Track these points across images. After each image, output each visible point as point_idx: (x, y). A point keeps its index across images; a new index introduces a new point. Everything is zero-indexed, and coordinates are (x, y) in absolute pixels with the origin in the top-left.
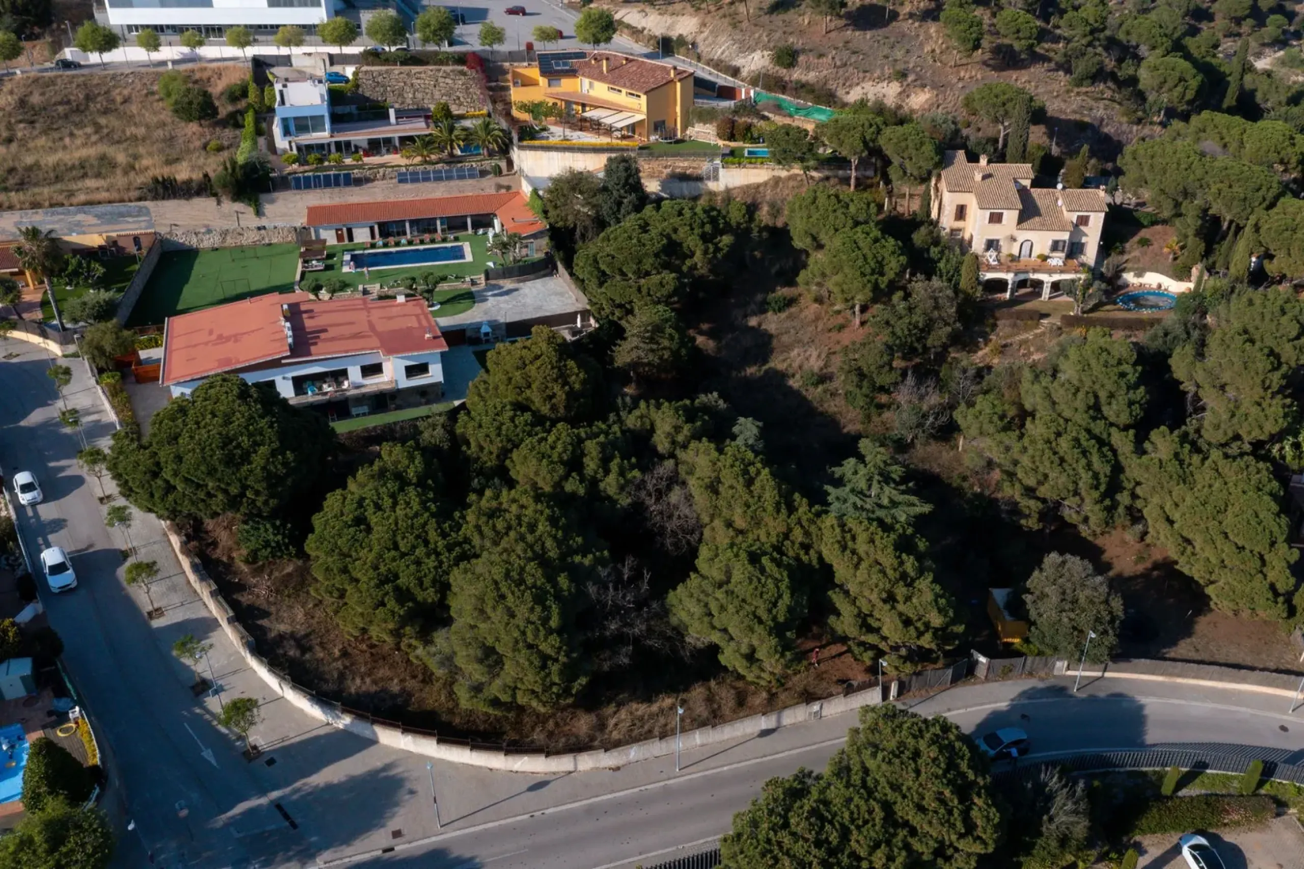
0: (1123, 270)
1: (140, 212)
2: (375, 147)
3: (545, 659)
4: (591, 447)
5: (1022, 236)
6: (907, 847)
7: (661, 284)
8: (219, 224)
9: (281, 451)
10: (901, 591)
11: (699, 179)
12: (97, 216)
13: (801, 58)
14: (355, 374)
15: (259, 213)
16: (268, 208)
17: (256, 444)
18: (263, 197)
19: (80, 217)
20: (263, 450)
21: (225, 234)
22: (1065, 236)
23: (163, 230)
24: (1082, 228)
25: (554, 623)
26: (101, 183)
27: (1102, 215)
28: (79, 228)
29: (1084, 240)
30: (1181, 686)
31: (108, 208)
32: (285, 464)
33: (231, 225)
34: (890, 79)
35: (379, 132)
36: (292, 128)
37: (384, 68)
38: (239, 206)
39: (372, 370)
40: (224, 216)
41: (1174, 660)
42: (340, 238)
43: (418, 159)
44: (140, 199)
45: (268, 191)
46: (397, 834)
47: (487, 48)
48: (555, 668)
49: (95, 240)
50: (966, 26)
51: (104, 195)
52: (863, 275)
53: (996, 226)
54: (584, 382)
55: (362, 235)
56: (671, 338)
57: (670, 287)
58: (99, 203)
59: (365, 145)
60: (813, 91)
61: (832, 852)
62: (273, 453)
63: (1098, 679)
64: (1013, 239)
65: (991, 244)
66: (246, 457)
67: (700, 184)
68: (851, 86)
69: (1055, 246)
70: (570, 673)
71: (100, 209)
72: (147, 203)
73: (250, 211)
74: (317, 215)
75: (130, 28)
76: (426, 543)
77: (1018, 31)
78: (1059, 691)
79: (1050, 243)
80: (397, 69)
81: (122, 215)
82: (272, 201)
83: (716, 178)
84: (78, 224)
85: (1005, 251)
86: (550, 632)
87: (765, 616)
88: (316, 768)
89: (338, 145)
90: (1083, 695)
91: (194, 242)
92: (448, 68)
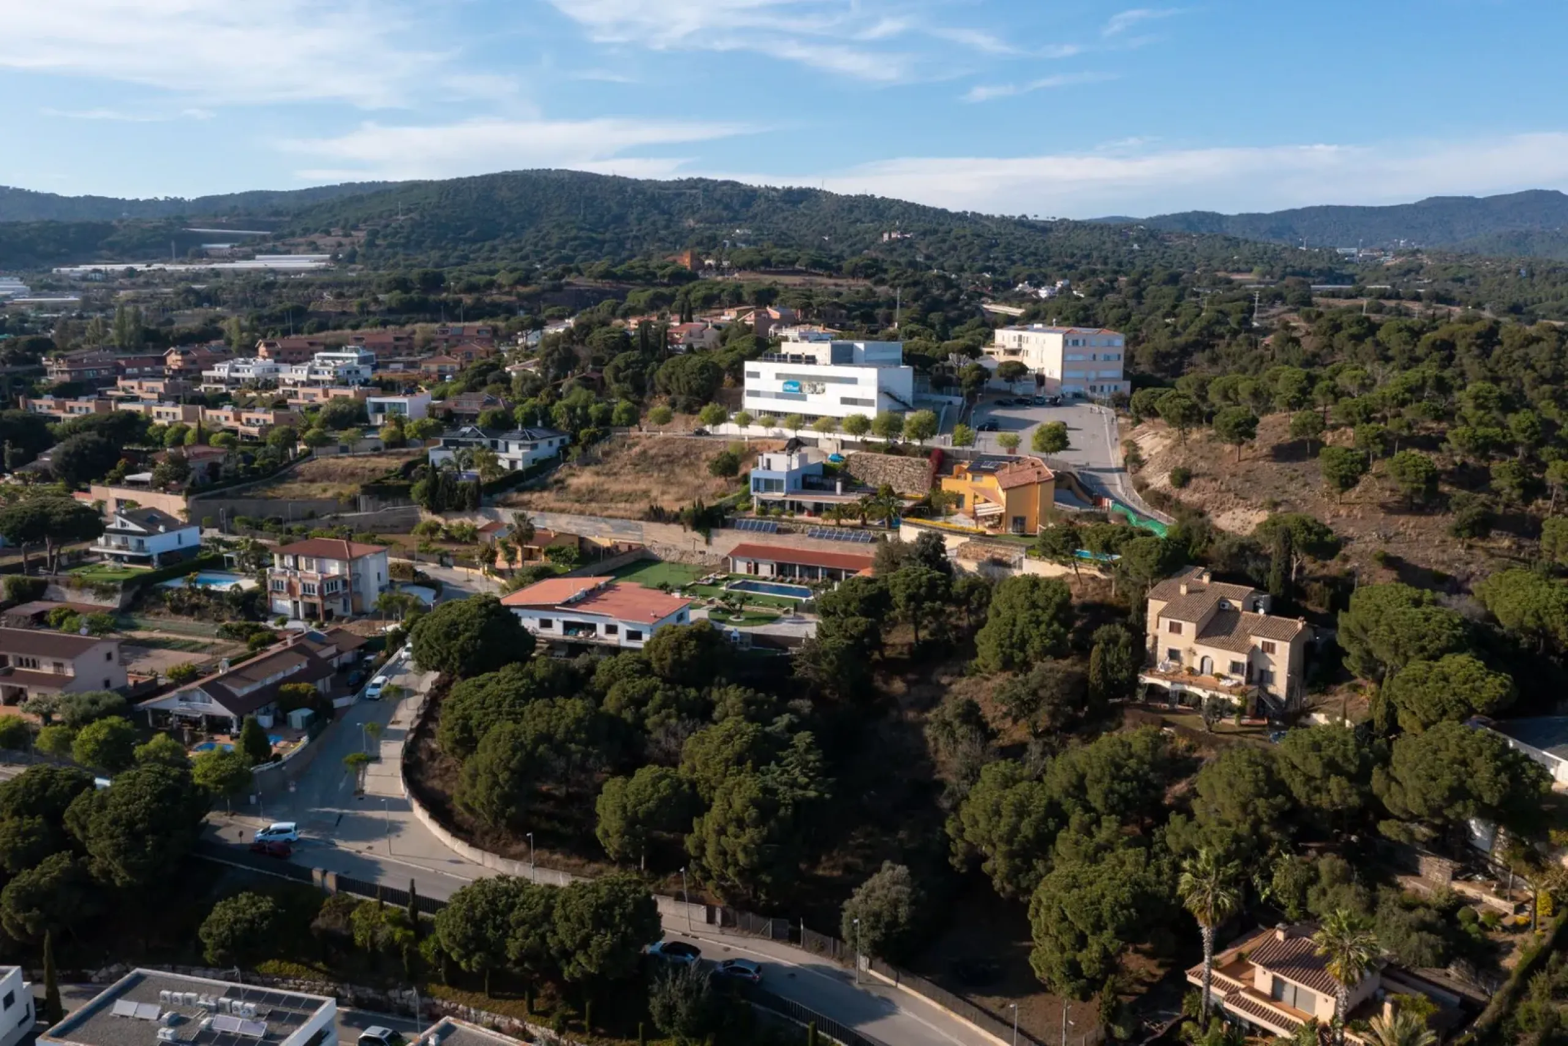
0: (1316, 711)
1: (639, 528)
2: (818, 509)
3: (496, 783)
4: (658, 696)
5: (1203, 650)
6: (543, 937)
7: (856, 625)
8: (683, 546)
9: (476, 638)
10: (731, 829)
11: (1007, 565)
12: (613, 527)
13: (1194, 481)
14: (601, 629)
15: (708, 542)
16: (715, 540)
17: (466, 630)
18: (714, 531)
19: (603, 525)
20: (468, 634)
21: (683, 553)
22: (1243, 659)
23: (647, 544)
24: (1269, 655)
25: (513, 764)
26: (628, 505)
27: (1288, 645)
28: (600, 532)
29: (1272, 668)
30: (952, 1020)
31: (619, 522)
32: (473, 646)
33: (689, 547)
34: (1261, 507)
35: (825, 499)
36: (762, 485)
37: (870, 454)
38: (696, 535)
39: (612, 629)
40: (687, 541)
41: (971, 1003)
42: (749, 570)
43: (834, 522)
44: (641, 519)
45: (717, 527)
46: (370, 848)
47: (958, 448)
48: (498, 790)
49: (605, 542)
50: (1336, 462)
51: (622, 513)
52: (1001, 646)
53: (1174, 636)
54: (692, 657)
55: (765, 570)
56: (831, 663)
57: (862, 628)
58: (615, 517)
59: (810, 506)
60: (1180, 510)
61: (496, 913)
62: (471, 638)
63: (890, 986)
64: (1192, 652)
65: (1173, 654)
66: (456, 637)
67: (1007, 570)
68: (1224, 510)
69: (1235, 667)
70: (507, 800)
71: (613, 522)
72: (643, 523)
73: (703, 539)
74: (742, 551)
75: (760, 412)
76: (500, 706)
77: (1403, 473)
78: (846, 978)
79: (1229, 663)
80: (879, 456)
81: (626, 528)
82: (718, 535)
83: (1021, 567)
84: (601, 530)
85: (1186, 663)
86: (507, 768)
87: (629, 808)
88: (373, 809)
89: (792, 503)
90: (860, 988)
91: (663, 555)
92: (914, 459)
